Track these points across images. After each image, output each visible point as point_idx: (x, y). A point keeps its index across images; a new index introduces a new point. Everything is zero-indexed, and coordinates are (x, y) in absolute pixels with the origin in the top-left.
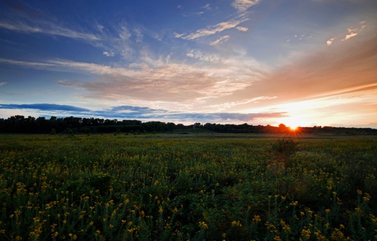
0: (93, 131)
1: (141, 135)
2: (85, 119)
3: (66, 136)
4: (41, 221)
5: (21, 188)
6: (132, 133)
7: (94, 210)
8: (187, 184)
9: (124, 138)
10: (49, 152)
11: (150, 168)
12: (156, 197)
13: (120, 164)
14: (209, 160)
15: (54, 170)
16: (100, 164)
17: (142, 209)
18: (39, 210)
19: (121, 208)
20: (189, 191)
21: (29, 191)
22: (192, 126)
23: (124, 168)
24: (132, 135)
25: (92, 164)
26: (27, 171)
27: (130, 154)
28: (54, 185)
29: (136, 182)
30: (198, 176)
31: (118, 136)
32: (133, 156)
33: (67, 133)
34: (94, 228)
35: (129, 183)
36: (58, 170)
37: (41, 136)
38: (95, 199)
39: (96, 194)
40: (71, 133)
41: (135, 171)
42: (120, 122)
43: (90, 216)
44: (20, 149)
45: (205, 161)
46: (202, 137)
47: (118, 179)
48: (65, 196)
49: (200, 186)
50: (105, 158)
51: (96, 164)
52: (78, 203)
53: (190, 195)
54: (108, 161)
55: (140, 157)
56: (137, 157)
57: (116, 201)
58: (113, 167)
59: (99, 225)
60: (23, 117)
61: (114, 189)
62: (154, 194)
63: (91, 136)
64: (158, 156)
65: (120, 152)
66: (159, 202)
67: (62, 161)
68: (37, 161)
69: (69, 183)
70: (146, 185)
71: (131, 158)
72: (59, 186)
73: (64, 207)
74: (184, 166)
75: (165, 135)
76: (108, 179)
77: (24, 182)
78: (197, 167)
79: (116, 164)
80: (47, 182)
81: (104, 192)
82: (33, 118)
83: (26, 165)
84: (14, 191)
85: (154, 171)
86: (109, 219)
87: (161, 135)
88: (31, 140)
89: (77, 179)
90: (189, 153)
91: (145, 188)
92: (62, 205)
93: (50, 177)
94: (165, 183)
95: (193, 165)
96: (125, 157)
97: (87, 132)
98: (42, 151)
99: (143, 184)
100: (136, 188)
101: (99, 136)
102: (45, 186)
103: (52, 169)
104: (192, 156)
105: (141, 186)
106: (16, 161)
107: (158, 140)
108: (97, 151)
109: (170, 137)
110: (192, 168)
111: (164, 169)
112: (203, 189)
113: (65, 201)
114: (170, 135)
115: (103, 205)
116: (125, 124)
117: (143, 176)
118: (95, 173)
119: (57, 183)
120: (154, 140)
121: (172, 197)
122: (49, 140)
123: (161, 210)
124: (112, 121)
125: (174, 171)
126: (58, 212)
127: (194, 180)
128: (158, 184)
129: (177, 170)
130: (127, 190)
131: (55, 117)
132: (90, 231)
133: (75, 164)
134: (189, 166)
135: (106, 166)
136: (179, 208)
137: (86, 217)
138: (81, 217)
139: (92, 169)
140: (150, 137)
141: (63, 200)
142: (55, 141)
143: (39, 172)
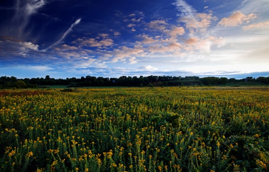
0: (165, 85)
1: (199, 88)
2: (159, 77)
3: (149, 88)
4: (140, 138)
5: (129, 117)
6: (192, 86)
7: (169, 136)
8: (241, 127)
9: (187, 89)
10: (141, 98)
11: (208, 112)
12: (214, 134)
13: (185, 107)
14: (263, 109)
15: (144, 109)
16: (171, 107)
17: (203, 141)
18: (138, 131)
19: (187, 138)
20: (243, 133)
21: (132, 120)
22: (244, 80)
23: (187, 110)
24: (192, 88)
25: (166, 107)
26: (130, 108)
27: (191, 101)
28: (145, 118)
29: (197, 121)
30: (252, 122)
31: (182, 88)
32: (194, 102)
33: (149, 86)
34: (169, 148)
35: (192, 121)
36: (146, 109)
37: (135, 88)
38: (169, 129)
39: (170, 126)
40: (151, 86)
41: (196, 113)
42: (183, 78)
43: (167, 140)
44: (125, 95)
45: (258, 110)
46: (254, 89)
47: (184, 118)
48: (152, 125)
49: (254, 130)
50: (174, 103)
51: (168, 107)
52: (159, 130)
53: (244, 137)
54: (176, 105)
55: (199, 103)
56: (197, 103)
57: (184, 133)
58: (180, 109)
59: (172, 146)
60: (126, 77)
61: (182, 124)
62: (212, 131)
63: (164, 88)
64: (213, 103)
65: (184, 99)
66: (216, 138)
67: (148, 104)
68: (135, 103)
69: (153, 117)
70: (205, 124)
71: (193, 103)
72: (147, 119)
73: (152, 132)
74: (238, 113)
75: (219, 87)
76: (177, 117)
77: (129, 114)
78: (251, 114)
79: (182, 107)
80: (141, 115)
81: (175, 125)
82: (131, 77)
83: (129, 105)
84: (125, 119)
85: (211, 115)
86: (179, 144)
87: (215, 87)
88: (130, 90)
89: (158, 115)
90: (242, 102)
91: (204, 126)
92: (150, 130)
93: (142, 113)
94: (220, 125)
95: (246, 112)
96: (189, 103)
97: (161, 86)
98: (137, 97)
99: (203, 123)
100: (197, 126)
101: (169, 88)
102: (140, 117)
103: (142, 108)
104: (245, 105)
105: (201, 124)
106: (125, 102)
107: (213, 91)
108: (168, 98)
109: (223, 89)
110: (245, 115)
111: (219, 114)
112: (258, 133)
113: (152, 128)
114: (223, 88)
115: (175, 134)
116: (187, 79)
117: (202, 117)
118: (168, 113)
119: (147, 116)
120: (209, 91)
121: (227, 136)
122: (140, 90)
123: (219, 144)
124: (178, 77)
125: (228, 116)
126: (148, 134)
127: (248, 125)
128: (215, 125)
129: (230, 115)
130: (191, 126)
131: (142, 76)
132: (167, 149)
133: (155, 106)
134: (242, 112)
135: (175, 108)
136: (234, 145)
137: (164, 140)
138: (162, 139)
139: (166, 109)
140: (206, 89)
141: (150, 127)
142: (143, 91)
143: (136, 110)
